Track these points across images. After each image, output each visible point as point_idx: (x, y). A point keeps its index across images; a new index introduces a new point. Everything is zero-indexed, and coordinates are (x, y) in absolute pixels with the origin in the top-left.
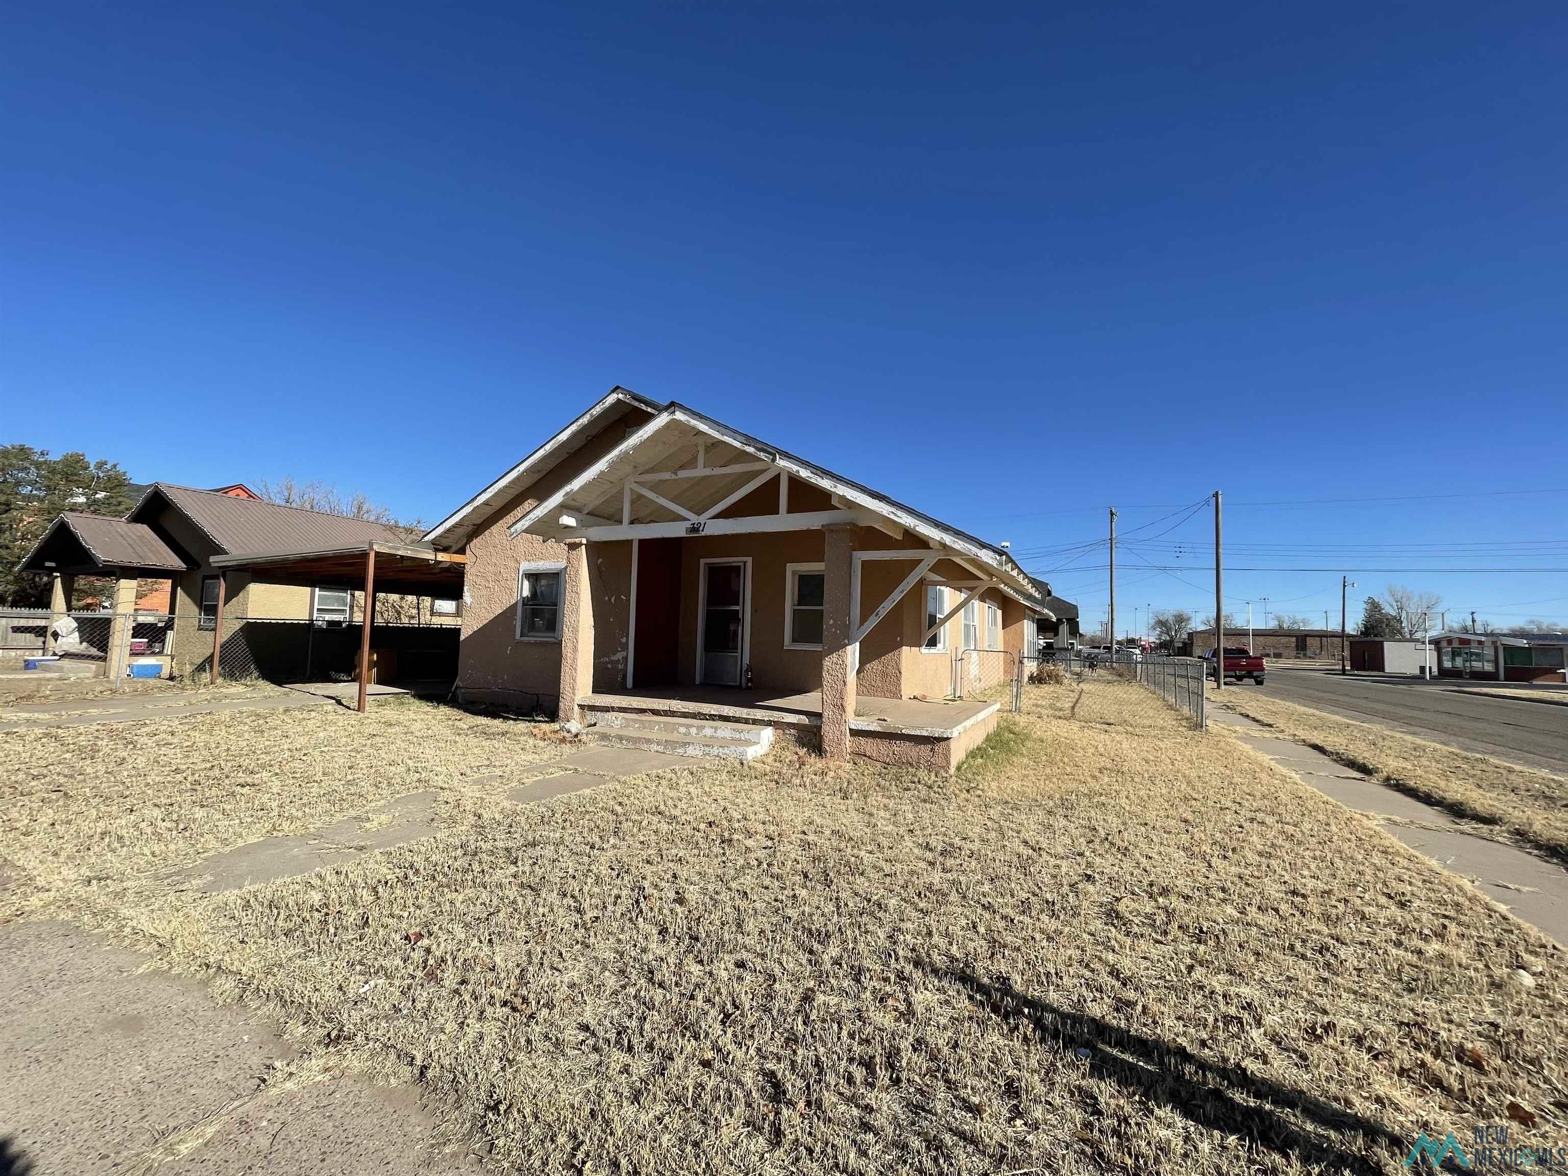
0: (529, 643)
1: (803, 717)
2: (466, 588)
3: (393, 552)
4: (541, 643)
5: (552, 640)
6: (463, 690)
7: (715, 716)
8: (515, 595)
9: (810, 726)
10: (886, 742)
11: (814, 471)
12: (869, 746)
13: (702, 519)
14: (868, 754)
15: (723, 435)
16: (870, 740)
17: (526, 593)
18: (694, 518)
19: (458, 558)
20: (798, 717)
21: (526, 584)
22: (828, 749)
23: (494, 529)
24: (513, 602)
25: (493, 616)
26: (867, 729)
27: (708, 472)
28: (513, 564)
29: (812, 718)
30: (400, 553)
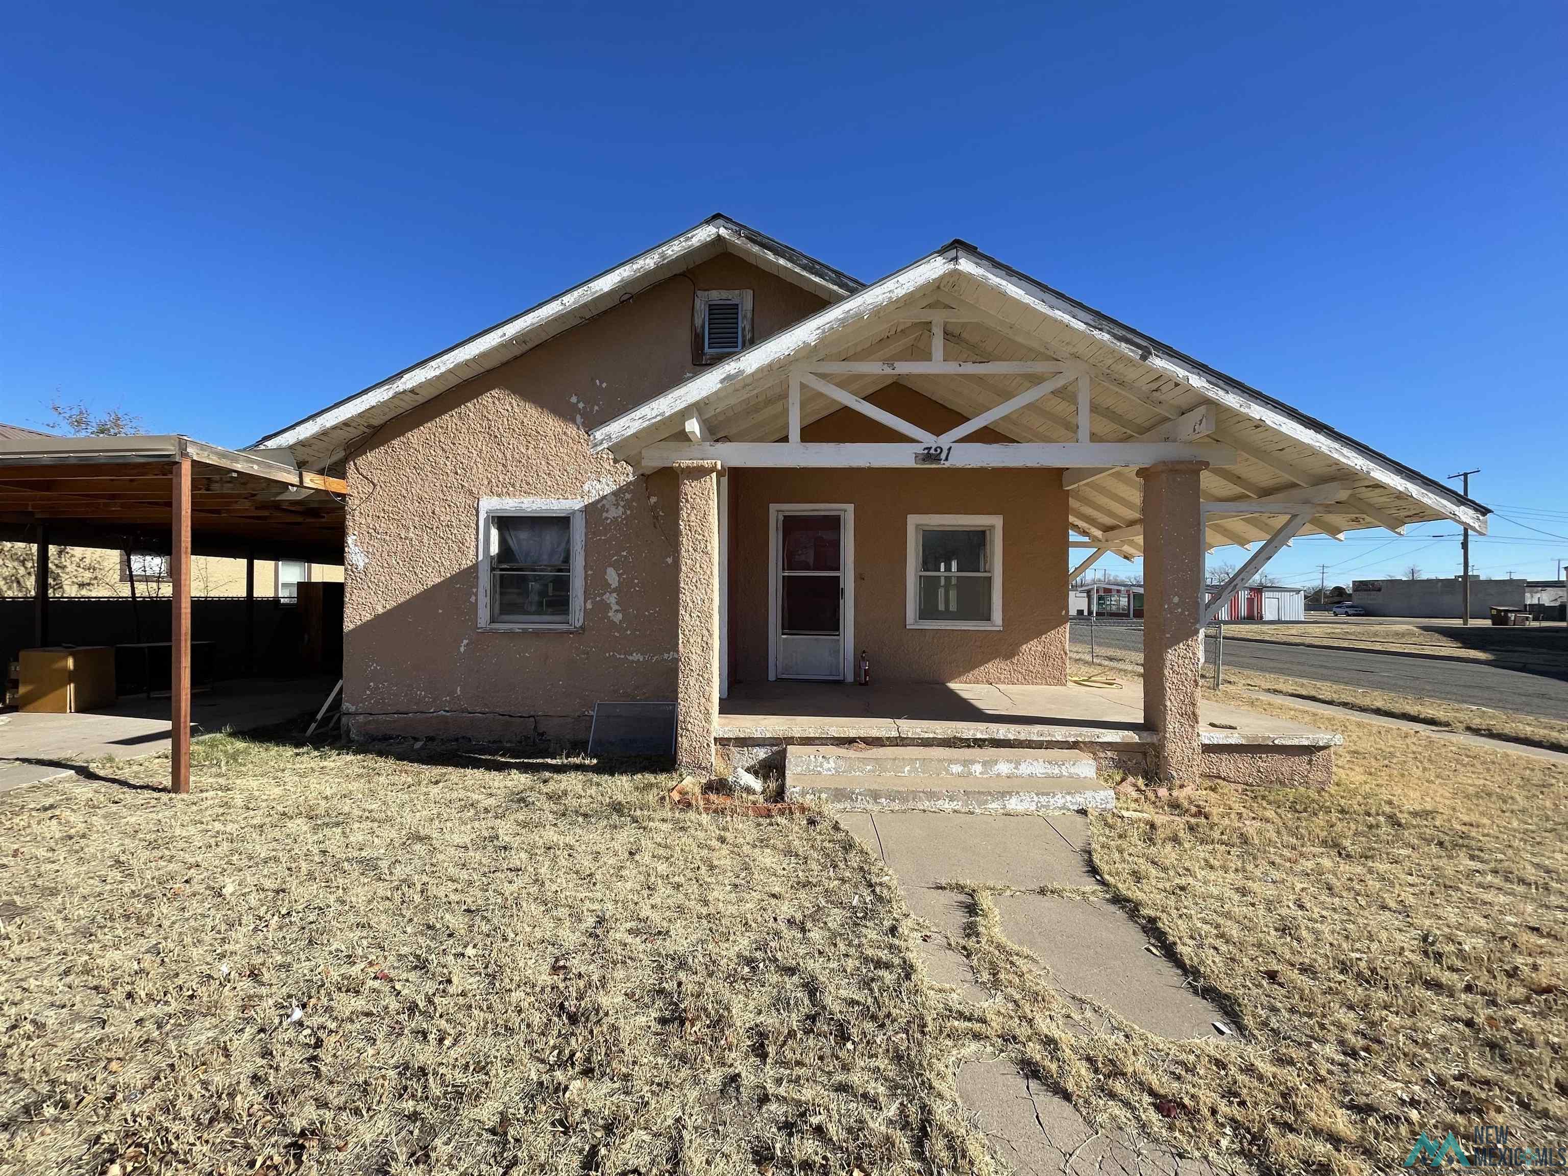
0: (510, 634)
1: (1131, 733)
2: (350, 540)
3: (224, 463)
4: (537, 633)
5: (564, 627)
6: (361, 718)
7: (984, 740)
8: (472, 552)
9: (1143, 745)
10: (1247, 758)
11: (1213, 380)
12: (1226, 765)
13: (945, 440)
14: (1223, 775)
15: (1052, 307)
16: (1224, 756)
17: (494, 549)
18: (927, 439)
19: (334, 485)
20: (1121, 733)
21: (494, 533)
22: (1175, 774)
23: (415, 437)
24: (466, 563)
25: (420, 588)
26: (1225, 742)
27: (952, 368)
28: (461, 499)
29: (1145, 734)
30: (239, 467)
